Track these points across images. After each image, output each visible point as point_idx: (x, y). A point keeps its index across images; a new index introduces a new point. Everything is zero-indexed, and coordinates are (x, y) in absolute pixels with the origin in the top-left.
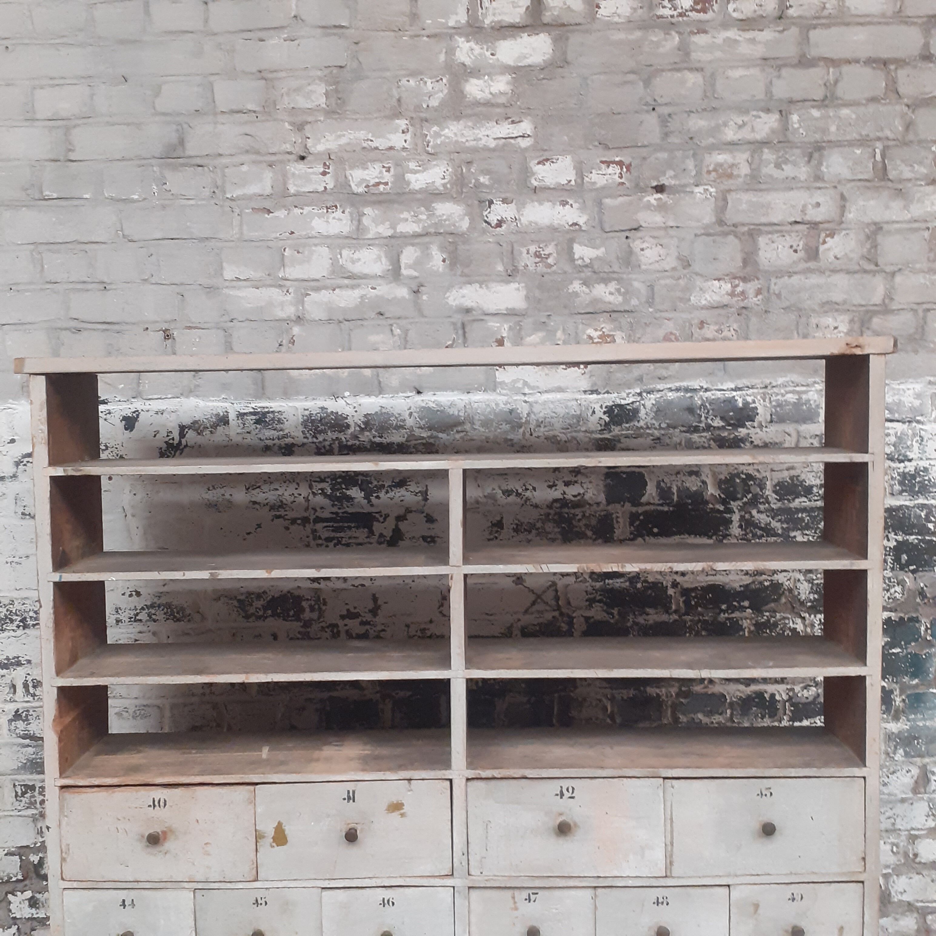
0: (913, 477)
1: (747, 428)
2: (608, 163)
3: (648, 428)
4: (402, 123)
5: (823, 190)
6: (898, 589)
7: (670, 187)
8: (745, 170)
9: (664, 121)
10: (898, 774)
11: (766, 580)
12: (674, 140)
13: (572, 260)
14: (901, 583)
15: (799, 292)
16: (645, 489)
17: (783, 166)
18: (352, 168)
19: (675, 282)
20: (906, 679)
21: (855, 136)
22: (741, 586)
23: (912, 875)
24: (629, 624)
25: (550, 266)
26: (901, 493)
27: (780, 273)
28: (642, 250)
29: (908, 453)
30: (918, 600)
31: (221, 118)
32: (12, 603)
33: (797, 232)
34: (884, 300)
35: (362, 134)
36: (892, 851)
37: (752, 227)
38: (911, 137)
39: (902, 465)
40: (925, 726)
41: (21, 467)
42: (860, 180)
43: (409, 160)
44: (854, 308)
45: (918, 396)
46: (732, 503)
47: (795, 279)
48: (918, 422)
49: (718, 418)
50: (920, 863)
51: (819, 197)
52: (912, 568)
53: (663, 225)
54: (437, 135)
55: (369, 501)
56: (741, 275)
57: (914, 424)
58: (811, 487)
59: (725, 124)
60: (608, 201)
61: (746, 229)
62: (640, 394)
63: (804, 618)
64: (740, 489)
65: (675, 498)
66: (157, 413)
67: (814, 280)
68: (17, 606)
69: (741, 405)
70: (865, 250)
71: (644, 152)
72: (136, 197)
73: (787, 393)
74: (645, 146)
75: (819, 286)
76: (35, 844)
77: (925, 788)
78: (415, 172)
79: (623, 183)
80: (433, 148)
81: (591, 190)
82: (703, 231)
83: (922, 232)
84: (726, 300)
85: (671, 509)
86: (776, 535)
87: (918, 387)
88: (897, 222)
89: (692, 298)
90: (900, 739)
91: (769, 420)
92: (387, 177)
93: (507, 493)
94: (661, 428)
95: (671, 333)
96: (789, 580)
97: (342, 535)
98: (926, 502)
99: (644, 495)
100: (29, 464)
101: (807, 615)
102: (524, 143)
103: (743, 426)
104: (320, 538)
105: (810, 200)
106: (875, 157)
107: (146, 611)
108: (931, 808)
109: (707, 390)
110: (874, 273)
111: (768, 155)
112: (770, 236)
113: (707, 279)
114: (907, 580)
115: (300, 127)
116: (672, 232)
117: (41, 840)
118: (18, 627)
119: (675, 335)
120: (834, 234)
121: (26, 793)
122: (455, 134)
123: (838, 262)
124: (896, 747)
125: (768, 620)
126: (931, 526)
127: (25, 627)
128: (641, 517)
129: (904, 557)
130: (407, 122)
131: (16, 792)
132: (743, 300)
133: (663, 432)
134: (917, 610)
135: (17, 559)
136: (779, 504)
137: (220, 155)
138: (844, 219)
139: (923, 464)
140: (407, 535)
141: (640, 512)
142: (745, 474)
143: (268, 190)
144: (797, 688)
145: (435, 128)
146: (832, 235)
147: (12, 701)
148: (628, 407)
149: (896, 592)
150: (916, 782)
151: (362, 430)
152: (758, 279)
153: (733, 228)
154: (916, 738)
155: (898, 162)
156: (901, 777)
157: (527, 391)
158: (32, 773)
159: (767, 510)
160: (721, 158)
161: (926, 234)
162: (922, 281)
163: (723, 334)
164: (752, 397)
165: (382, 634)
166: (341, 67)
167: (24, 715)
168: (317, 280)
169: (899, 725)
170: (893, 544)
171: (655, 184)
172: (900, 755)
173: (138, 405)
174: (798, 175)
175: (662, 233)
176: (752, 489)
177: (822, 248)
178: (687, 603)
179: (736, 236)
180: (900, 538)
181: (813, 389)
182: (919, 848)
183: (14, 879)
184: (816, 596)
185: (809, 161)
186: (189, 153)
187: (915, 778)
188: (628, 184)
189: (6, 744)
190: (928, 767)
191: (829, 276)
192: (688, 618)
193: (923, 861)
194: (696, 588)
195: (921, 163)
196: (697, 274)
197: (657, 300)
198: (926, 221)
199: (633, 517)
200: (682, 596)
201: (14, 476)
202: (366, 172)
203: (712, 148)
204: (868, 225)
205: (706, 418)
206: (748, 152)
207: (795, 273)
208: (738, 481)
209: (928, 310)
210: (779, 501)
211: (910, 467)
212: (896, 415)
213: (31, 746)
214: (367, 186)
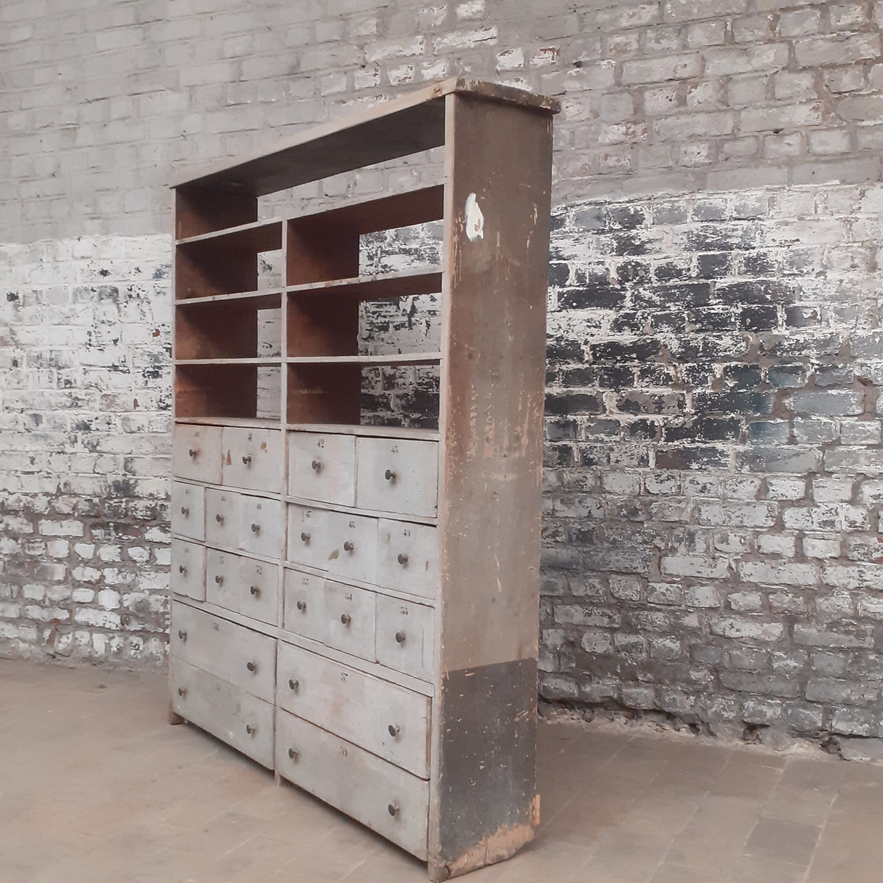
0: (756, 260)
1: (638, 230)
2: (545, 51)
3: (571, 232)
4: (420, 38)
5: (688, 55)
6: (743, 344)
7: (586, 63)
8: (635, 46)
9: (581, 19)
10: (744, 483)
11: (648, 338)
12: (588, 30)
14: (746, 340)
15: (672, 129)
16: (568, 275)
17: (661, 41)
18: (390, 69)
19: (587, 128)
20: (751, 412)
21: (711, 14)
22: (631, 343)
23: (757, 563)
24: (556, 370)
26: (746, 272)
27: (659, 116)
28: (567, 107)
29: (752, 243)
30: (759, 353)
31: (320, 47)
33: (671, 86)
34: (733, 131)
35: (397, 48)
36: (741, 542)
37: (640, 86)
38: (752, 10)
39: (748, 252)
40: (765, 448)
42: (715, 45)
43: (423, 61)
44: (712, 138)
45: (759, 200)
46: (626, 283)
47: (670, 120)
48: (760, 219)
49: (618, 223)
50: (763, 554)
51: (686, 60)
52: (754, 328)
53: (580, 89)
54: (440, 43)
56: (633, 119)
57: (757, 221)
58: (682, 270)
59: (621, 16)
60: (544, 76)
61: (636, 87)
62: (566, 208)
63: (674, 366)
64: (631, 273)
65: (588, 281)
67: (683, 119)
69: (632, 213)
70: (720, 95)
71: (569, 40)
72: (273, 100)
73: (664, 202)
74: (569, 37)
75: (687, 124)
77: (765, 495)
78: (427, 68)
79: (554, 63)
80: (437, 51)
81: (534, 69)
82: (607, 91)
83: (761, 79)
84: (622, 138)
85: (585, 289)
86: (656, 306)
87: (759, 193)
88: (743, 73)
89: (600, 138)
90: (746, 457)
91: (652, 222)
92: (411, 73)
94: (579, 232)
95: (586, 164)
96: (664, 338)
97: (381, 309)
98: (765, 279)
99: (567, 279)
101: (677, 364)
102: (492, 43)
103: (634, 228)
104: (369, 312)
105: (679, 63)
106: (726, 27)
108: (769, 511)
109: (610, 203)
110: (725, 111)
111: (650, 34)
112: (652, 91)
113: (609, 124)
114: (751, 338)
115: (361, 48)
116: (587, 94)
119: (588, 165)
120: (697, 86)
122: (451, 41)
123: (701, 105)
124: (742, 464)
125: (649, 367)
126: (768, 297)
128: (565, 295)
129: (749, 320)
130: (422, 37)
132: (633, 138)
133: (580, 234)
134: (757, 360)
136: (659, 284)
137: (318, 70)
138: (704, 74)
139: (763, 250)
140: (419, 310)
141: (565, 291)
142: (635, 262)
143: (344, 89)
144: (670, 418)
145: (439, 39)
146: (695, 87)
148: (558, 218)
149: (741, 346)
150: (759, 491)
151: (394, 240)
152: (644, 122)
153: (627, 88)
154: (758, 457)
155: (743, 30)
156: (747, 486)
159: (650, 288)
160: (619, 39)
161: (765, 80)
162: (762, 115)
163: (621, 163)
164: (640, 207)
165: (404, 375)
166: (386, 7)
169: (746, 447)
170: (740, 311)
171: (574, 62)
172: (746, 469)
174: (671, 46)
175: (579, 95)
176: (639, 272)
177: (689, 96)
178: (594, 355)
179: (629, 93)
180: (745, 306)
181: (684, 199)
182: (761, 541)
184: (683, 350)
185: (679, 35)
186: (302, 70)
187: (758, 487)
188: (557, 63)
190: (768, 480)
191: (694, 116)
192: (595, 366)
193: (765, 552)
194: (600, 345)
195: (759, 29)
196: (603, 121)
197: (577, 141)
198: (764, 70)
199: (560, 295)
200: (591, 350)
202: (399, 71)
203: (612, 33)
204: (721, 77)
205: (609, 223)
206: (637, 34)
207: (670, 116)
208: (629, 267)
209: (767, 135)
210: (659, 281)
211: (753, 253)
212: (742, 215)
214: (399, 81)
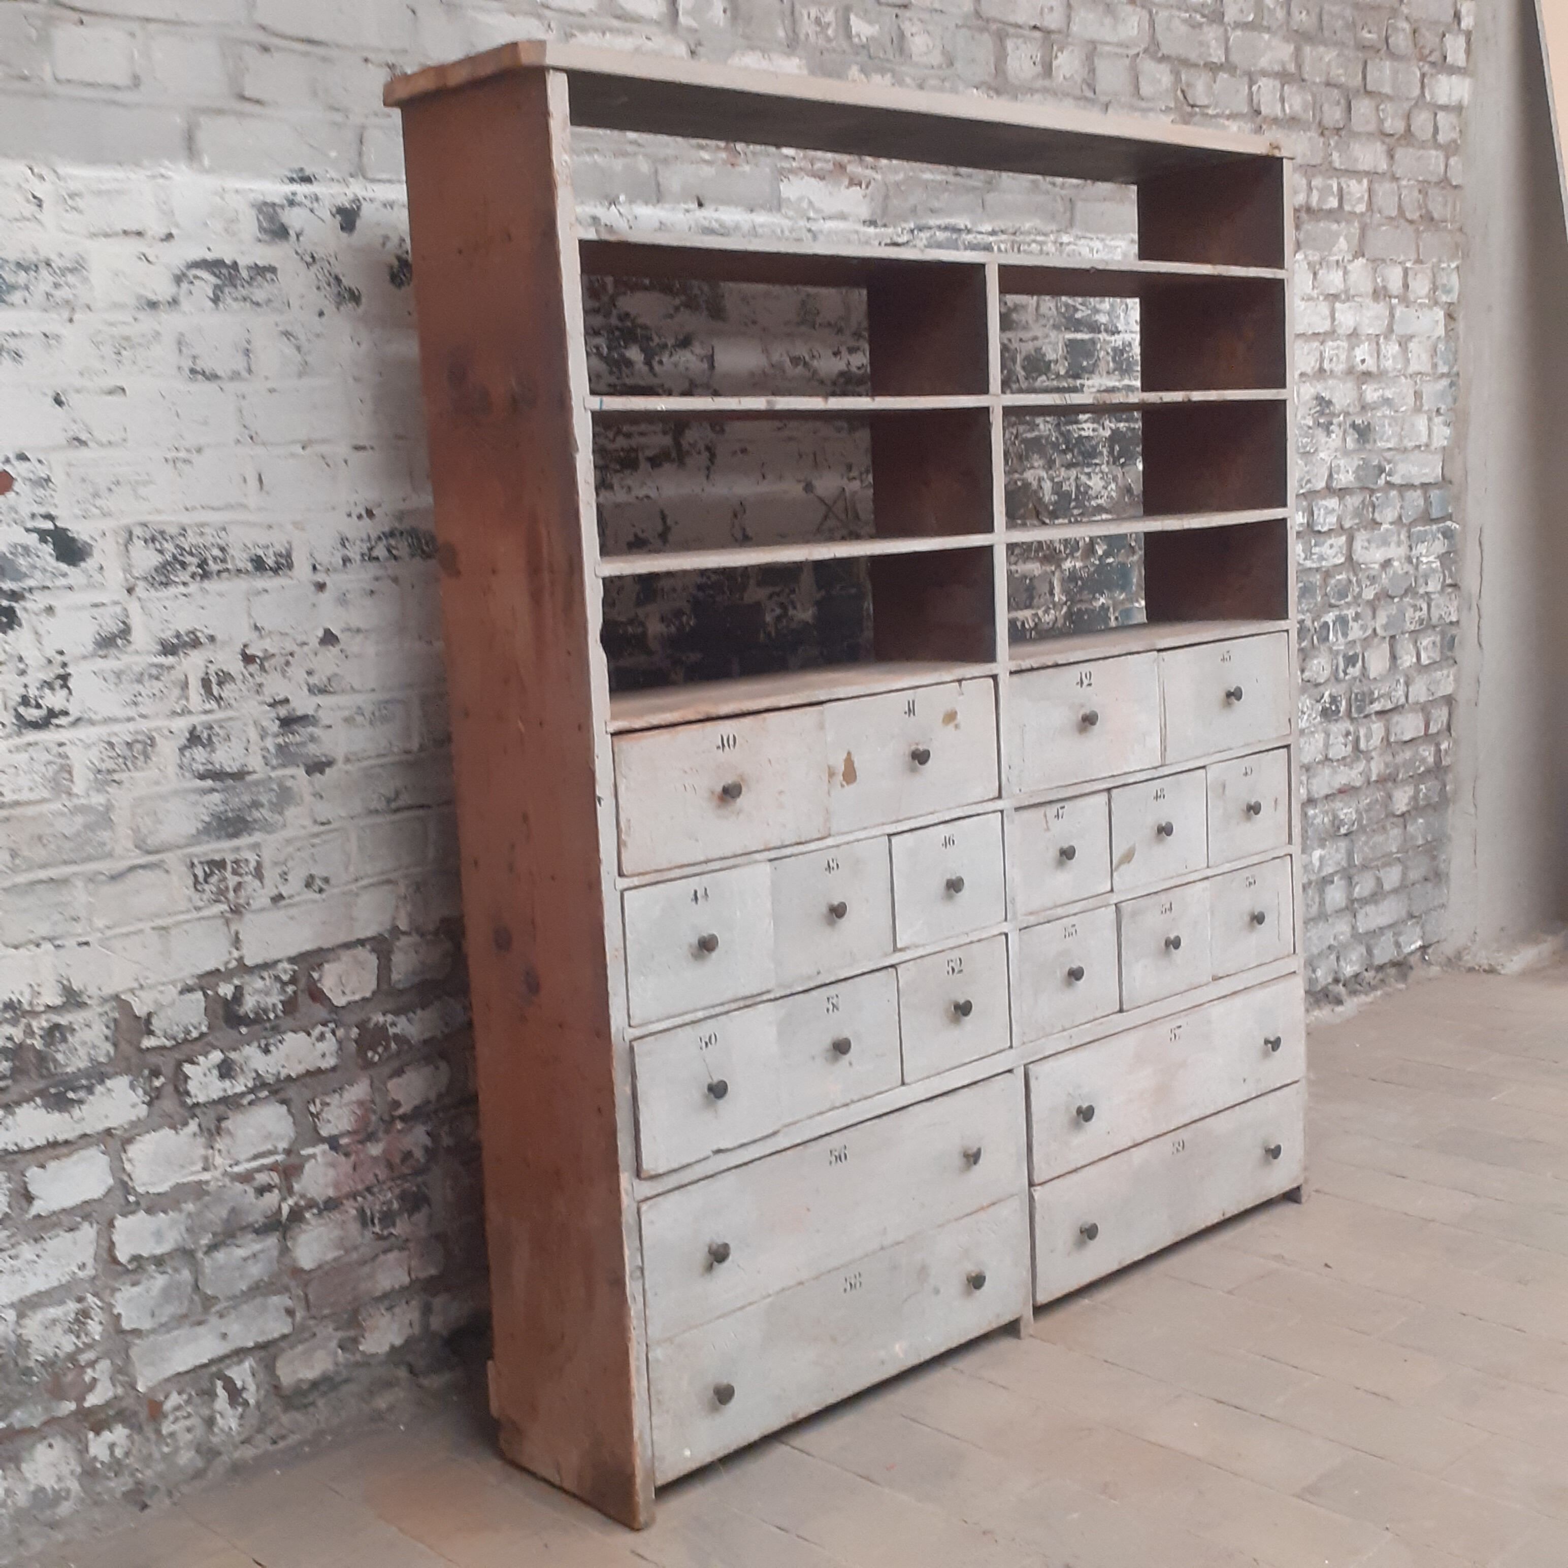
6: (1113, 486)
11: (1019, 479)
13: (849, 36)
14: (1115, 479)
20: (1118, 593)
25: (829, 40)
26: (1113, 371)
27: (1024, 89)
28: (912, 35)
29: (1118, 324)
32: (183, 531)
33: (1035, 39)
37: (1002, 25)
39: (1114, 338)
41: (185, 285)
52: (1121, 461)
55: (651, 368)
56: (994, 84)
61: (998, 27)
66: (385, 205)
68: (191, 540)
70: (1086, 72)
76: (227, 963)
82: (963, 22)
83: (1123, 59)
88: (1108, 43)
93: (795, 361)
100: (196, 282)
107: (384, 542)
112: (1015, 40)
114: (1119, 476)
116: (936, 17)
117: (236, 954)
118: (193, 576)
120: (1063, 48)
121: (212, 873)
123: (1066, 83)
127: (206, 575)
129: (1116, 448)
131: (195, 876)
135: (182, 454)
138: (1070, 31)
146: (1061, 49)
147: (186, 712)
149: (1111, 490)
153: (987, 24)
157: (812, 215)
158: (219, 838)
167: (205, 735)
168: (583, 15)
173: (358, 188)
175: (928, 16)
177: (1055, 64)
179: (989, 34)
180: (1113, 426)
183: (195, 1034)
184: (1056, 497)
189: (176, 793)
196: (960, 76)
198: (1127, 47)
201: (174, 302)
204: (1087, 42)
211: (1119, 341)
213: (216, 791)
